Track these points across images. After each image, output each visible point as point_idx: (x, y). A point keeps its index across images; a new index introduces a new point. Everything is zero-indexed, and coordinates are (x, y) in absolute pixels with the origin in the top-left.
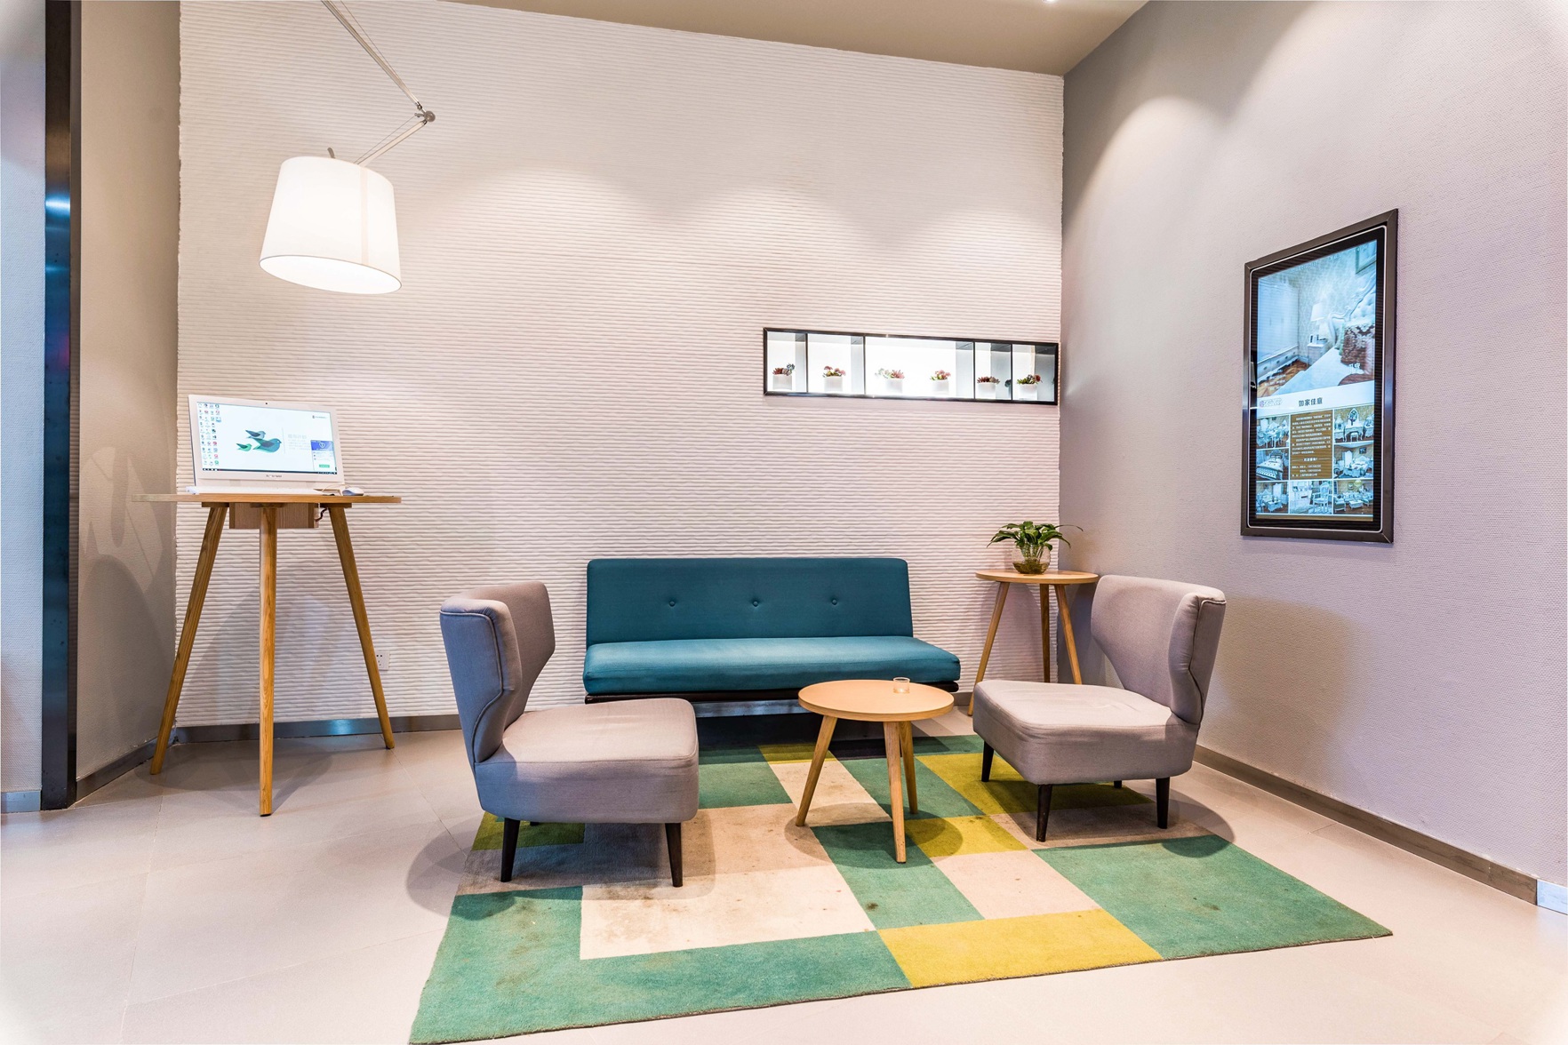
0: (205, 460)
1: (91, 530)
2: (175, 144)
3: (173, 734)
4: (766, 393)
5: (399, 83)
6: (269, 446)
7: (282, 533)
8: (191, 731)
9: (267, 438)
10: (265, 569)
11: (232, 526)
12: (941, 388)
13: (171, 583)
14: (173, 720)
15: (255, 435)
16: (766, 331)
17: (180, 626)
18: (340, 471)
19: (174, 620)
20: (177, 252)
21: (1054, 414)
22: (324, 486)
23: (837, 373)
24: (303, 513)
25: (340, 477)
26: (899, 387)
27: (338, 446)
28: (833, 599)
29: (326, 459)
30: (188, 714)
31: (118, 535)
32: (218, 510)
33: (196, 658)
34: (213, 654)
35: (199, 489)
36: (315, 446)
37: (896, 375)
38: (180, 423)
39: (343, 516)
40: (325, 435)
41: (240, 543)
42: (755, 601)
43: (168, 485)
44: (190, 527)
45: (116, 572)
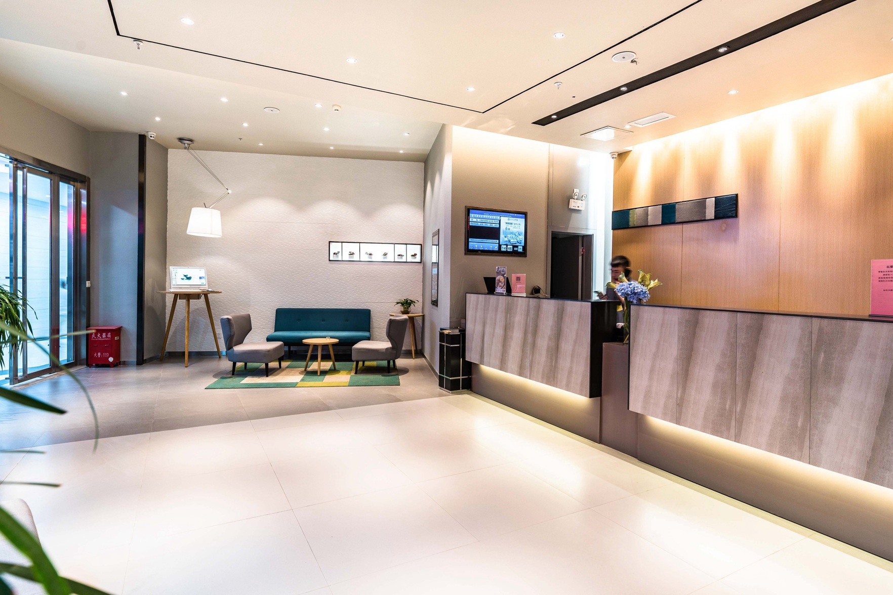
0: (174, 283)
1: (147, 300)
2: (166, 195)
3: (165, 353)
4: (330, 260)
5: (222, 184)
6: (189, 278)
7: (190, 300)
8: (169, 353)
9: (188, 276)
10: (187, 309)
11: (180, 299)
12: (384, 258)
13: (165, 313)
14: (165, 350)
15: (185, 276)
16: (330, 242)
17: (167, 325)
18: (207, 285)
19: (165, 323)
20: (166, 225)
21: (421, 266)
22: (202, 289)
23: (353, 254)
24: (197, 296)
25: (207, 286)
26: (371, 258)
27: (206, 277)
28: (347, 320)
29: (204, 281)
30: (169, 348)
31: (153, 300)
32: (177, 296)
33: (171, 333)
34: (175, 333)
35: (172, 290)
36: (200, 278)
37: (371, 254)
38: (167, 270)
39: (207, 296)
40: (203, 275)
41: (181, 303)
42: (323, 320)
43: (164, 289)
44: (169, 299)
45: (152, 310)
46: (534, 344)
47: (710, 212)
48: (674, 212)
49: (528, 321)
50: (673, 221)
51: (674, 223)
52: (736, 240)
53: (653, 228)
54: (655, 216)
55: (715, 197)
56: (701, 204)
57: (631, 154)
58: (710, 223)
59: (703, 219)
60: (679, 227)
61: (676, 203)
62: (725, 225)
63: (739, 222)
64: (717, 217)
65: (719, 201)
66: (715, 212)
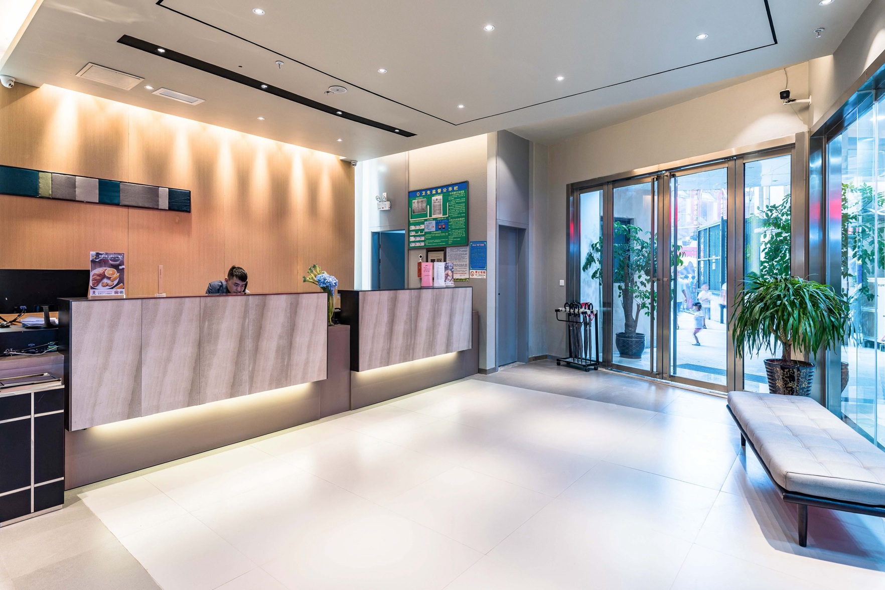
46: (256, 350)
47: (164, 203)
48: (119, 192)
49: (247, 323)
50: (116, 202)
51: (118, 205)
52: (189, 233)
53: (83, 205)
54: (87, 189)
55: (169, 188)
56: (153, 191)
57: (38, 89)
58: (163, 213)
59: (156, 207)
60: (125, 210)
61: (121, 182)
62: (178, 218)
63: (191, 217)
64: (171, 209)
65: (172, 193)
66: (169, 203)
